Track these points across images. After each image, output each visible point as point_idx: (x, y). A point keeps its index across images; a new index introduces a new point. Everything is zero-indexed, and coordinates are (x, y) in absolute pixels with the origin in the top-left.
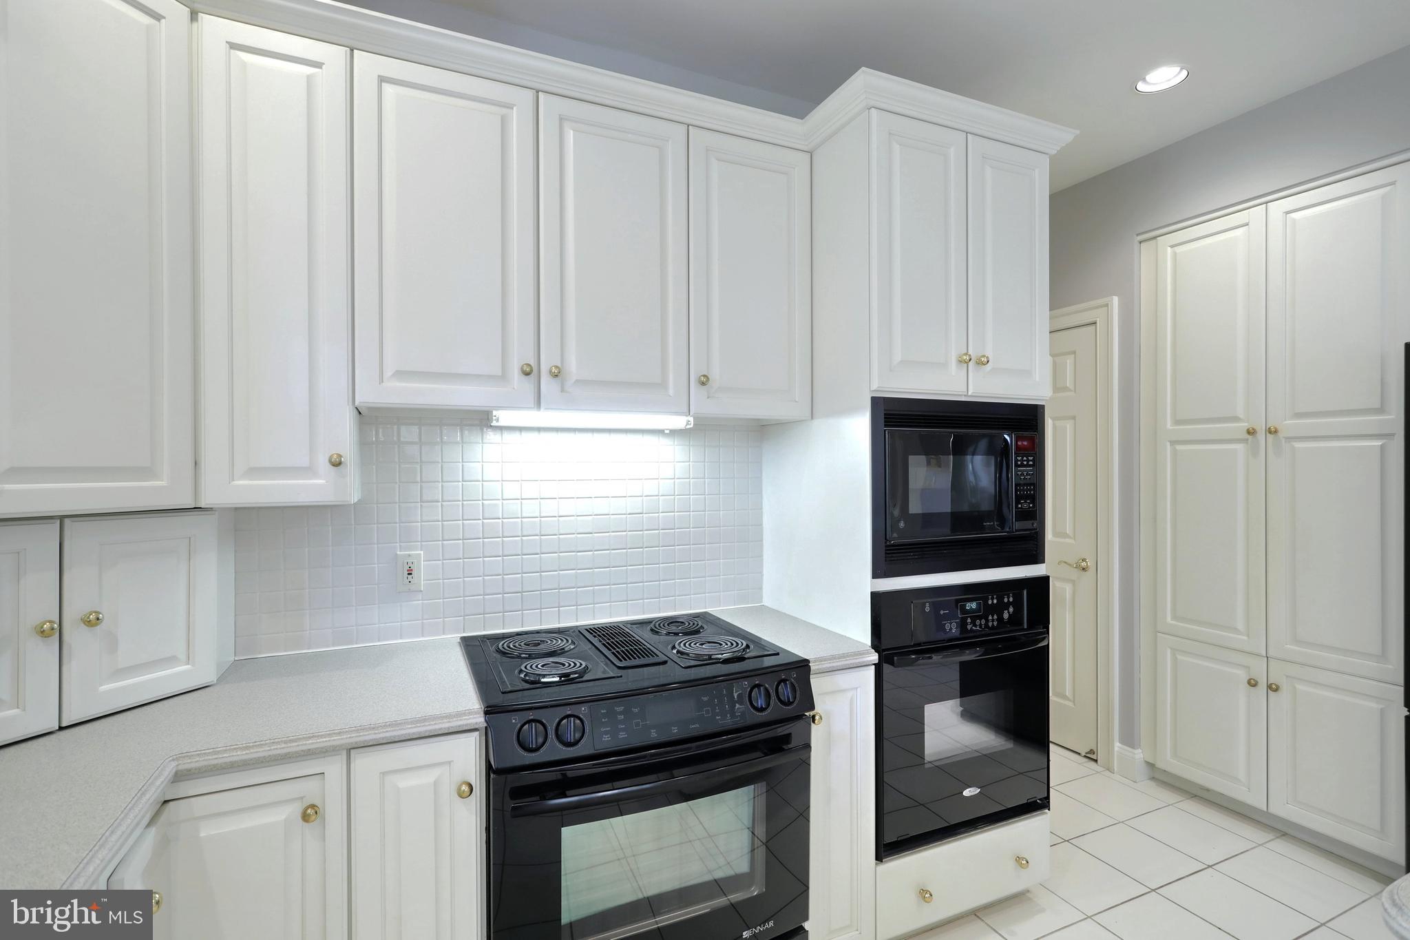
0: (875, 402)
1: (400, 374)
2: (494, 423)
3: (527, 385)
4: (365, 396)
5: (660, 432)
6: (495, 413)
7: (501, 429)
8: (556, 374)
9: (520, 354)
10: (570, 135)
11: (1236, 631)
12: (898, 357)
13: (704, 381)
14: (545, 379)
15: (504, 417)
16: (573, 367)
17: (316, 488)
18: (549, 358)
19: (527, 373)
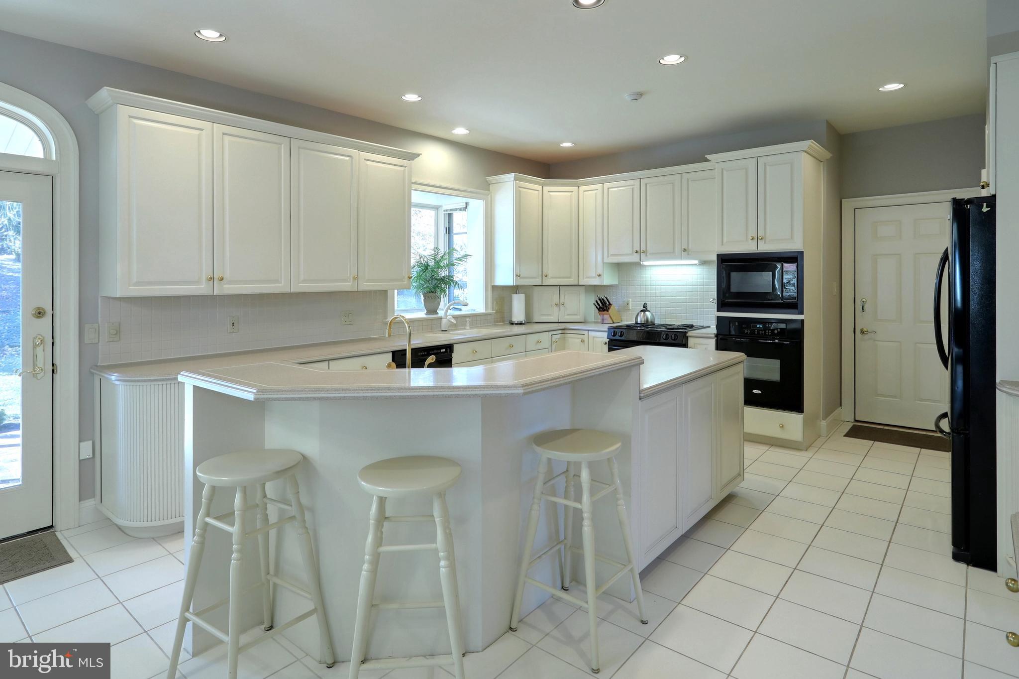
0: (719, 256)
3: (638, 255)
4: (605, 261)
8: (644, 252)
10: (648, 188)
14: (642, 254)
16: (649, 250)
17: (596, 282)
18: (643, 248)
19: (637, 252)
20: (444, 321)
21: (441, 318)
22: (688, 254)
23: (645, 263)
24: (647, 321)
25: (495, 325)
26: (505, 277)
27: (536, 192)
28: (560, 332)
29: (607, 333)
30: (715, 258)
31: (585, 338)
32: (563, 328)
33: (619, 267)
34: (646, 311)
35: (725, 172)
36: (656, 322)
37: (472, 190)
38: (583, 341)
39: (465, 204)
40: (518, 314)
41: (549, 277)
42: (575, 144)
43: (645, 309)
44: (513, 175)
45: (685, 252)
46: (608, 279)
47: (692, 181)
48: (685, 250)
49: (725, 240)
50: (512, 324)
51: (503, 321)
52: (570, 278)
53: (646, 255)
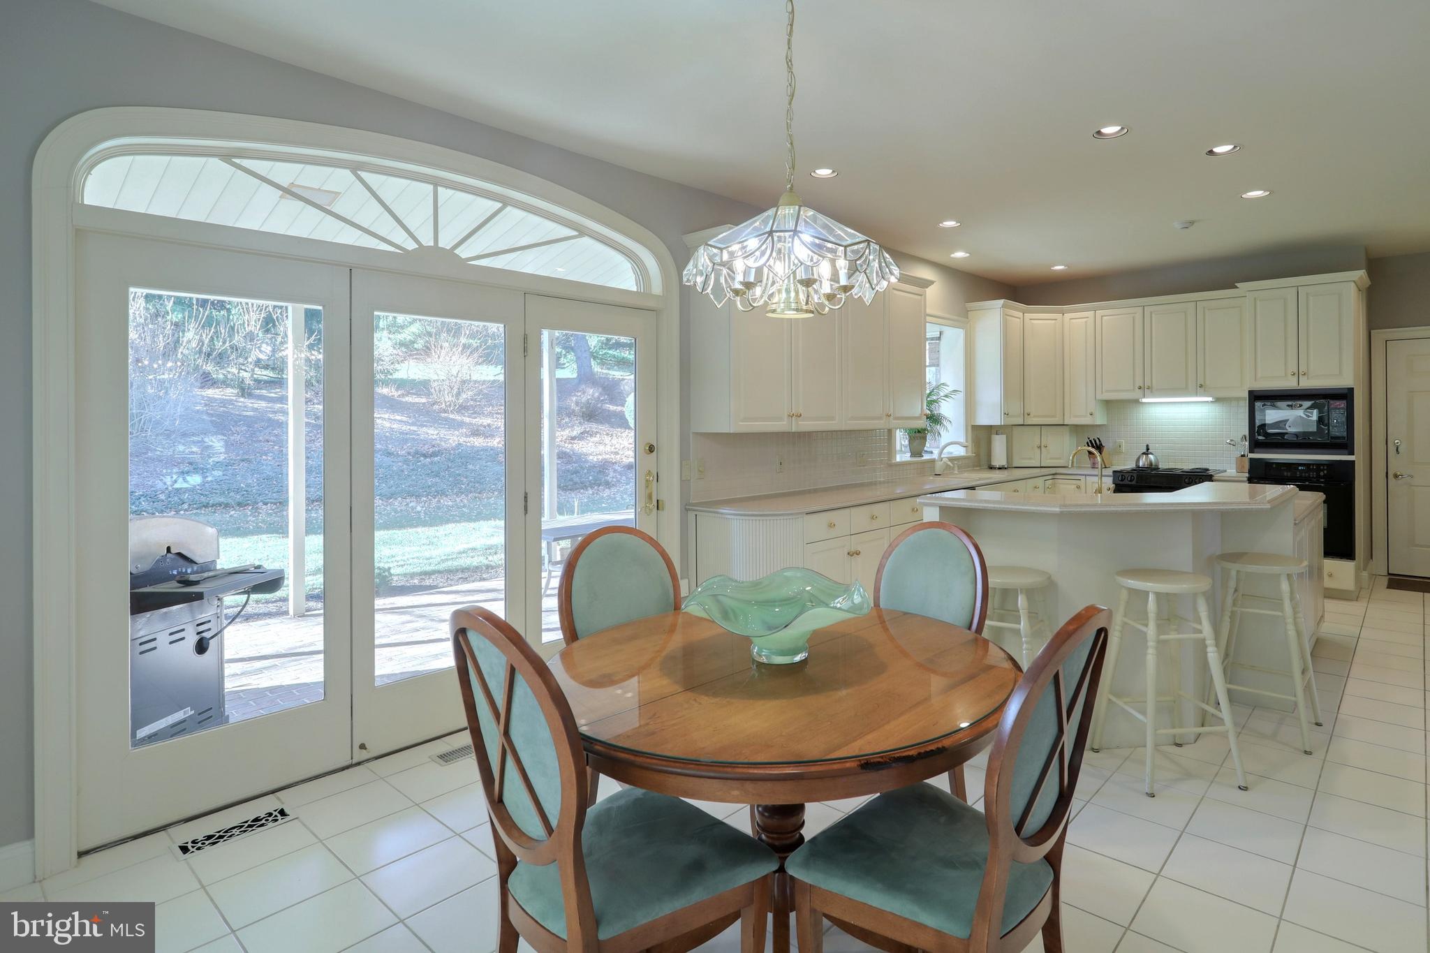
0: (1250, 392)
1: (1107, 391)
2: (1141, 402)
3: (1140, 392)
4: (1101, 397)
6: (1140, 399)
8: (1149, 388)
9: (1138, 383)
10: (1153, 316)
14: (1146, 390)
16: (1154, 385)
17: (1086, 421)
18: (1147, 383)
19: (1140, 388)
20: (939, 465)
21: (933, 461)
22: (1205, 391)
23: (1144, 400)
24: (1151, 464)
25: (973, 470)
26: (989, 415)
27: (1018, 320)
28: (1050, 477)
29: (1112, 478)
30: (1247, 395)
31: (1082, 483)
32: (1054, 473)
33: (1109, 405)
34: (1148, 454)
35: (1258, 302)
36: (1160, 467)
37: (956, 318)
38: (1078, 487)
39: (939, 333)
40: (999, 458)
41: (1031, 415)
42: (1069, 267)
43: (1147, 453)
44: (1002, 301)
45: (1201, 388)
46: (1100, 419)
47: (1209, 310)
48: (1201, 386)
49: (1259, 375)
50: (991, 468)
51: (980, 466)
52: (1054, 416)
53: (1151, 392)
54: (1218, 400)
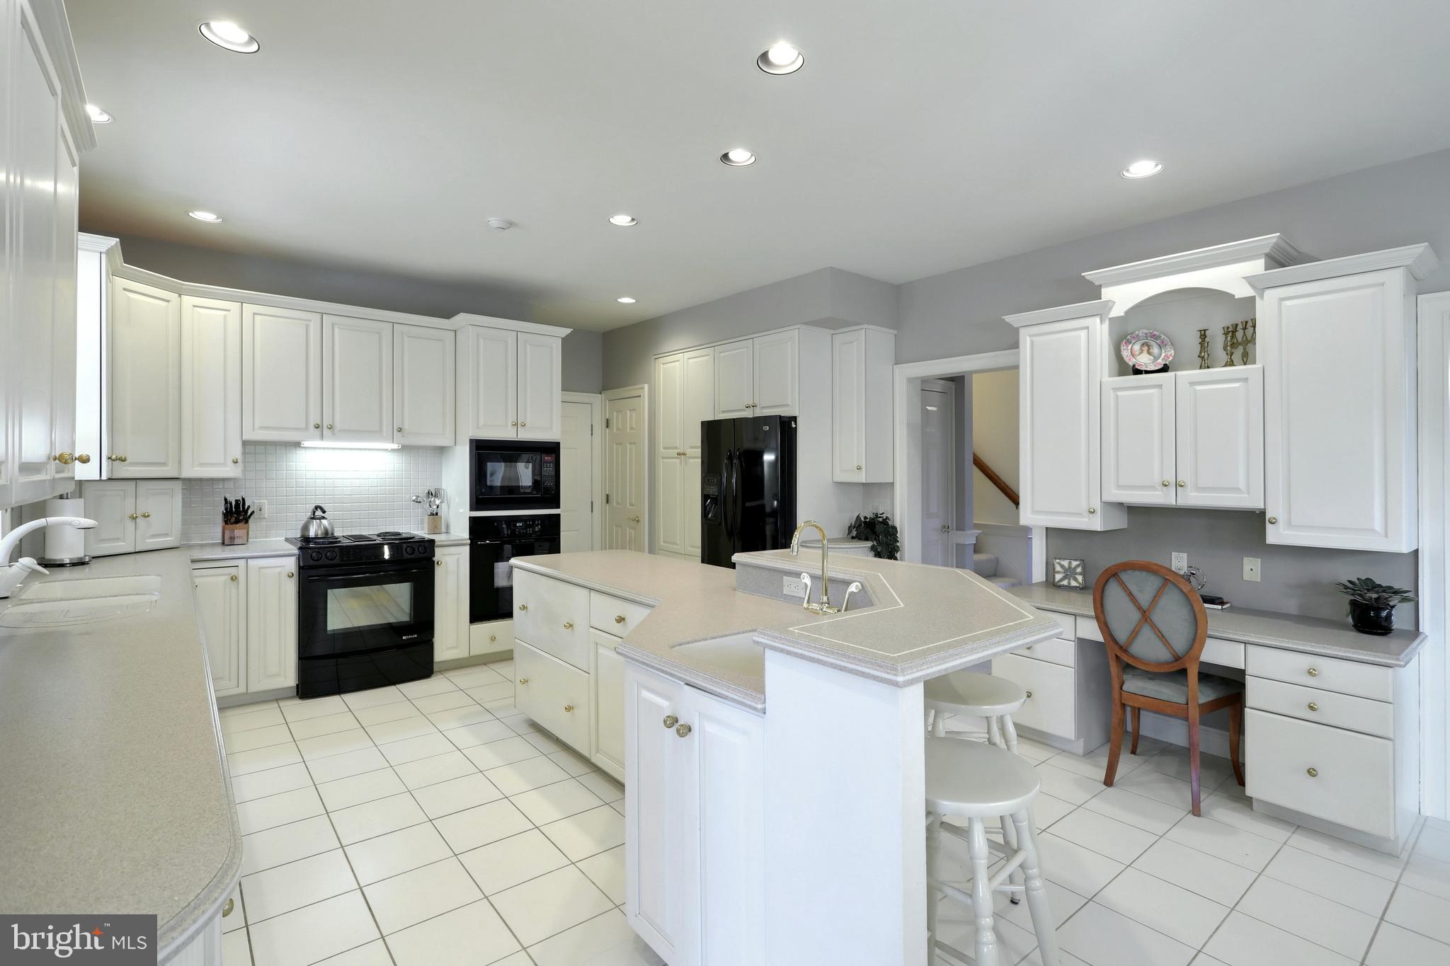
0: (471, 441)
1: (262, 428)
2: (302, 446)
3: (317, 432)
4: (246, 437)
5: (387, 450)
6: (302, 442)
7: (305, 448)
8: (331, 427)
9: (314, 419)
10: (337, 330)
11: (677, 544)
12: (481, 422)
13: (400, 430)
14: (325, 430)
15: (306, 444)
16: (338, 425)
18: (328, 421)
19: (317, 427)
22: (403, 436)
30: (466, 444)
33: (245, 449)
38: (234, 578)
44: (114, 241)
45: (401, 433)
47: (408, 336)
52: (164, 464)
53: (333, 434)
54: (405, 449)
